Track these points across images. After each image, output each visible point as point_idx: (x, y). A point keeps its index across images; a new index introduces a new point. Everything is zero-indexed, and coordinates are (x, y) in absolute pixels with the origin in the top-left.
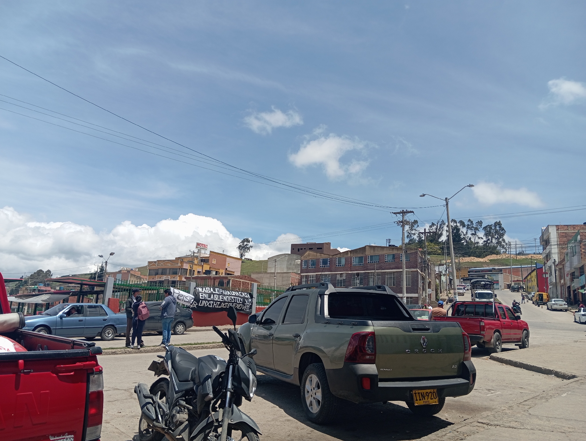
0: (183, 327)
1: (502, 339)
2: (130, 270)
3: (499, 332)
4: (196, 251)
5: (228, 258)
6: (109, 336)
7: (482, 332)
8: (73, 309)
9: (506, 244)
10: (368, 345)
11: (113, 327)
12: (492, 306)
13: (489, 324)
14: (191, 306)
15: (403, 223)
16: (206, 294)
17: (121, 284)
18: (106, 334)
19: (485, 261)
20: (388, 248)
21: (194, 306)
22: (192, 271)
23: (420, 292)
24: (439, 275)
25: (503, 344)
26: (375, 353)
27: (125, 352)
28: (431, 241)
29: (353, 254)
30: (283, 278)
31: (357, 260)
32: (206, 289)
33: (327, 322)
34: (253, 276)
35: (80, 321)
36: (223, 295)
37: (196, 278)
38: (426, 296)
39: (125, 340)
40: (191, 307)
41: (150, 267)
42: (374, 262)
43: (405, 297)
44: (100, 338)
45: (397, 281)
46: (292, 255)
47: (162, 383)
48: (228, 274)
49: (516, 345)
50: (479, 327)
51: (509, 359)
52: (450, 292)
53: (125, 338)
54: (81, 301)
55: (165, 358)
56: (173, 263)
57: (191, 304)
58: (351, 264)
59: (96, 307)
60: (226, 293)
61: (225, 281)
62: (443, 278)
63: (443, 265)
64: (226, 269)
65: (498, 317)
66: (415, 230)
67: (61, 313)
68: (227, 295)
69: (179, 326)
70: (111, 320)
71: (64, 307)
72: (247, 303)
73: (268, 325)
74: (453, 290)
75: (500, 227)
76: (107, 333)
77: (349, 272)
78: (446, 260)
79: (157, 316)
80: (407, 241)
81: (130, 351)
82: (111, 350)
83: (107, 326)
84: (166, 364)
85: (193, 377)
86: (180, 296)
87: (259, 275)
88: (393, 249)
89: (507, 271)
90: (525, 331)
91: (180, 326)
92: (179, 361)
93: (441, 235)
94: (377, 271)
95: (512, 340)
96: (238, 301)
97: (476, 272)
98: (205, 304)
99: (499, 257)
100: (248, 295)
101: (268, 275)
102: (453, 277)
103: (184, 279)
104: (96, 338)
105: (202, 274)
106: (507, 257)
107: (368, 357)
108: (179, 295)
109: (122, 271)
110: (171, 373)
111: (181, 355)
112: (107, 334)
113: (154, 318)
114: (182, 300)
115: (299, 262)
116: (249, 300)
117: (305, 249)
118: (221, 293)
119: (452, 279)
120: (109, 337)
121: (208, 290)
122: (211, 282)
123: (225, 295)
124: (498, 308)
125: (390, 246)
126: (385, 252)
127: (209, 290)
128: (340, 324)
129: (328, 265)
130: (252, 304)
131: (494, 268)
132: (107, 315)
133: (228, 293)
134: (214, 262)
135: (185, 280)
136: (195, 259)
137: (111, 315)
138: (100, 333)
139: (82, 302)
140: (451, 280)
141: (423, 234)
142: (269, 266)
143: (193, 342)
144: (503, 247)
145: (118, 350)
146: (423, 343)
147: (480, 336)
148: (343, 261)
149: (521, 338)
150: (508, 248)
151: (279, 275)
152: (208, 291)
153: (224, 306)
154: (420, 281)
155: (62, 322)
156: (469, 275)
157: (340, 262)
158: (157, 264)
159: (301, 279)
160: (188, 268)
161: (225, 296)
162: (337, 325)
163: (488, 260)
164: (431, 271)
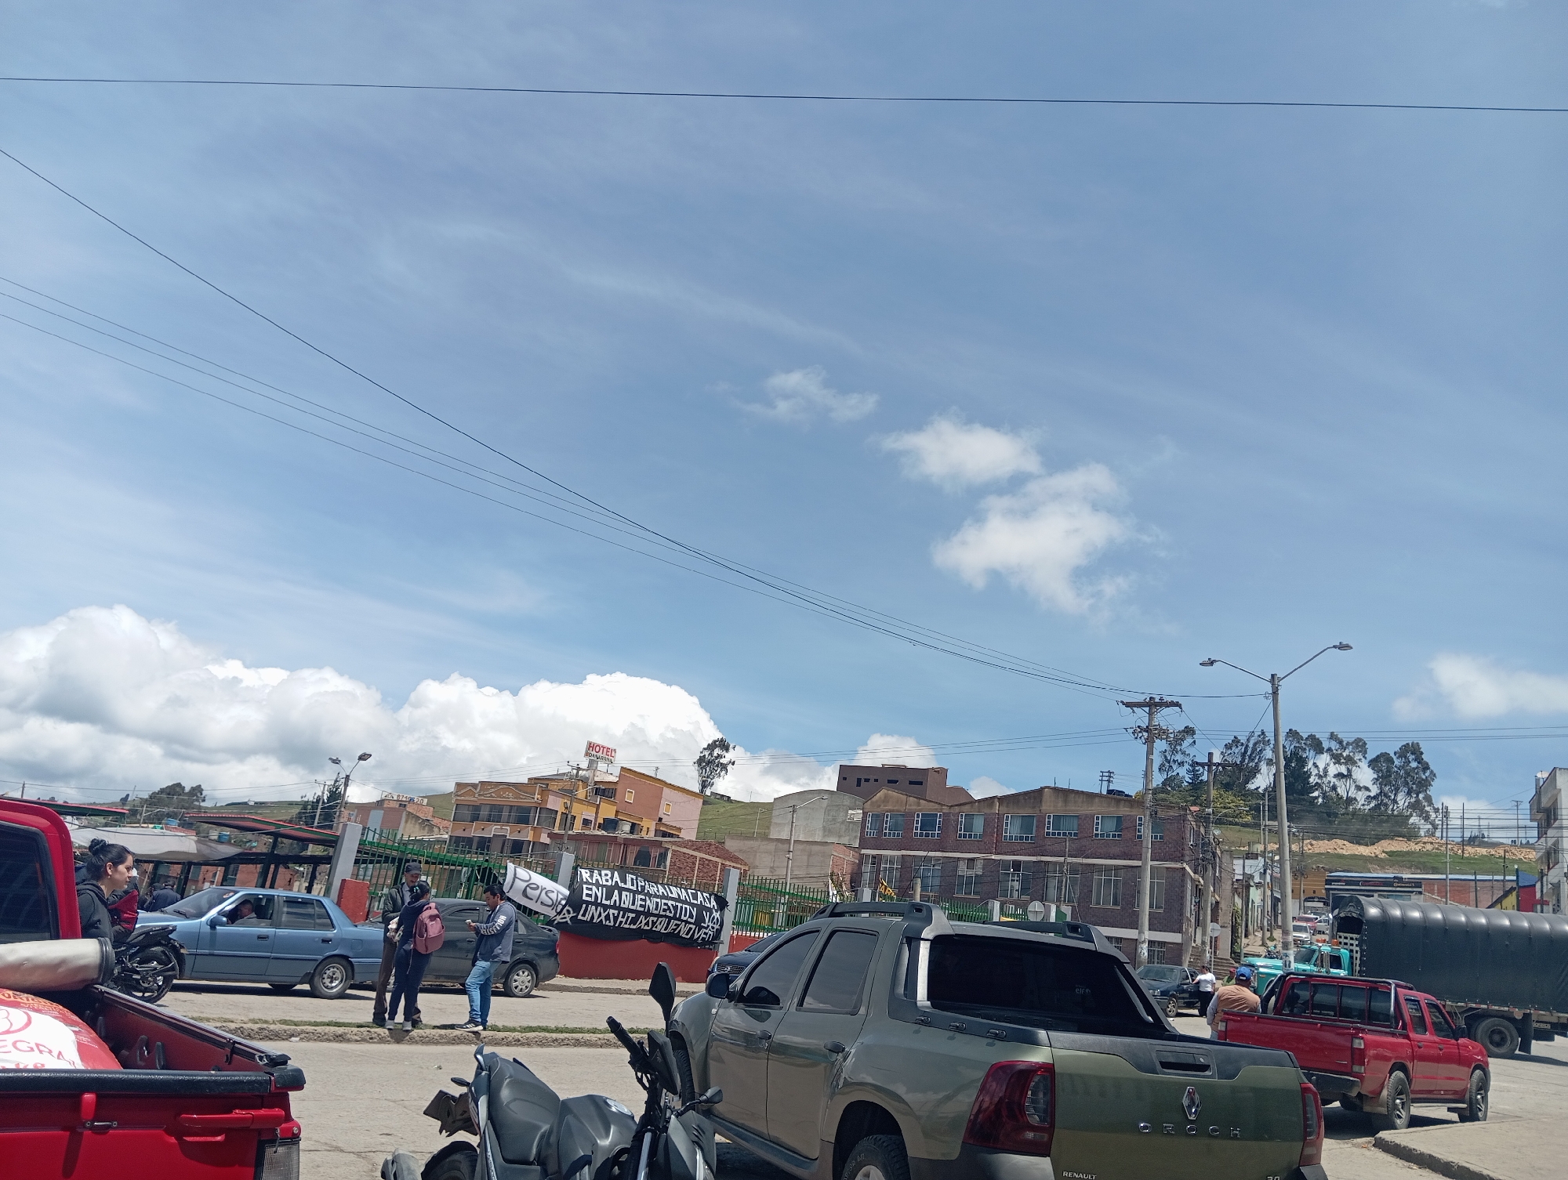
0: (529, 977)
1: (1413, 1092)
2: (406, 801)
3: (1403, 1068)
4: (584, 765)
5: (666, 790)
6: (334, 985)
7: (1356, 1068)
8: (248, 906)
9: (1436, 810)
10: (1033, 1101)
11: (345, 963)
12: (1390, 994)
13: (1377, 1045)
14: (558, 919)
15: (1150, 733)
16: (600, 888)
17: (378, 843)
18: (324, 981)
19: (1373, 855)
20: (1104, 799)
21: (565, 918)
22: (569, 816)
23: (1187, 930)
24: (1243, 887)
25: (1414, 1105)
26: (1052, 1125)
27: (370, 1039)
28: (1227, 787)
29: (1007, 807)
30: (810, 855)
31: (1018, 823)
32: (600, 875)
33: (922, 1020)
34: (731, 845)
35: (259, 937)
36: (645, 895)
37: (578, 838)
38: (1203, 943)
39: (374, 1002)
40: (556, 922)
41: (459, 798)
42: (1064, 834)
43: (1144, 942)
44: (306, 987)
45: (1124, 894)
46: (840, 794)
47: (457, 1157)
48: (665, 834)
49: (1450, 1110)
50: (1349, 1053)
51: (1429, 1152)
52: (1271, 934)
53: (373, 995)
54: (268, 883)
55: (473, 1088)
56: (520, 791)
57: (559, 913)
58: (999, 834)
59: (306, 903)
60: (653, 889)
61: (655, 853)
62: (1255, 895)
63: (1255, 856)
64: (660, 819)
65: (1404, 1027)
66: (1184, 753)
67: (213, 913)
68: (656, 896)
69: (521, 973)
70: (342, 941)
71: (224, 897)
72: (707, 922)
73: (759, 1007)
74: (1280, 931)
75: (1419, 760)
76: (328, 978)
77: (993, 857)
78: (1265, 844)
79: (463, 940)
80: (1158, 779)
81: (383, 1035)
82: (332, 1029)
83: (330, 959)
84: (472, 1105)
85: (543, 1154)
86: (531, 888)
87: (746, 842)
88: (1118, 801)
89: (1436, 888)
90: (1478, 1072)
91: (523, 973)
92: (509, 1103)
93: (1254, 772)
94: (1070, 860)
95: (1439, 1096)
96: (685, 916)
97: (1348, 883)
98: (596, 917)
99: (1413, 847)
100: (712, 900)
101: (771, 846)
102: (1284, 894)
103: (545, 839)
104: (298, 987)
105: (594, 829)
106: (1437, 849)
107: (1030, 1135)
108: (528, 886)
109: (386, 802)
110: (484, 1132)
111: (516, 1084)
112: (327, 981)
113: (456, 946)
114: (535, 900)
115: (857, 814)
116: (714, 914)
117: (876, 780)
118: (639, 889)
119: (1278, 900)
120: (332, 988)
121: (606, 877)
122: (614, 854)
123: (650, 895)
124: (1406, 1000)
125: (1110, 792)
126: (1096, 809)
127: (608, 878)
128: (959, 1030)
129: (937, 832)
130: (722, 925)
131: (1399, 875)
132: (333, 927)
133: (658, 891)
134: (630, 798)
135: (547, 841)
136: (581, 787)
137: (344, 928)
138: (310, 976)
139: (272, 887)
140: (1275, 901)
141: (1204, 768)
142: (774, 820)
143: (552, 1025)
144: (1427, 818)
145: (353, 1029)
146: (1190, 1107)
147: (1352, 1079)
148: (978, 825)
149: (1465, 1090)
150: (1440, 823)
151: (800, 847)
152: (607, 881)
153: (645, 924)
154: (1189, 897)
155: (213, 935)
156: (1327, 890)
157: (969, 827)
158: (478, 790)
159: (860, 864)
160: (561, 809)
161: (650, 898)
162: (951, 1033)
163: (1383, 852)
164: (1220, 872)
